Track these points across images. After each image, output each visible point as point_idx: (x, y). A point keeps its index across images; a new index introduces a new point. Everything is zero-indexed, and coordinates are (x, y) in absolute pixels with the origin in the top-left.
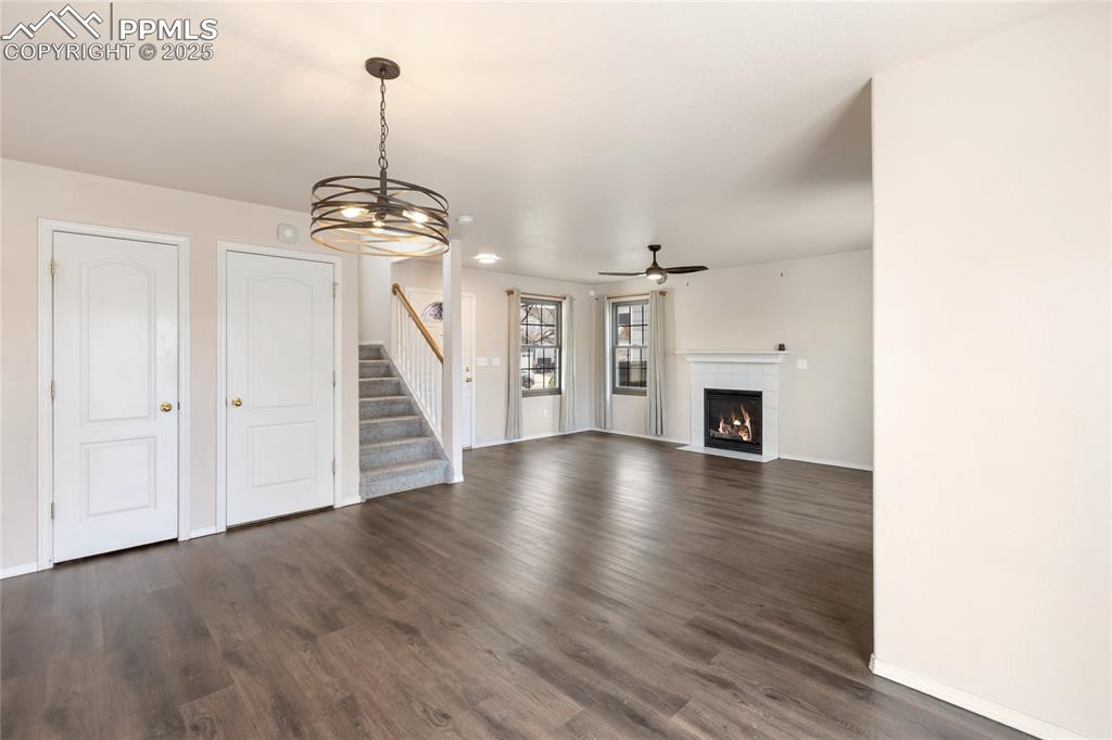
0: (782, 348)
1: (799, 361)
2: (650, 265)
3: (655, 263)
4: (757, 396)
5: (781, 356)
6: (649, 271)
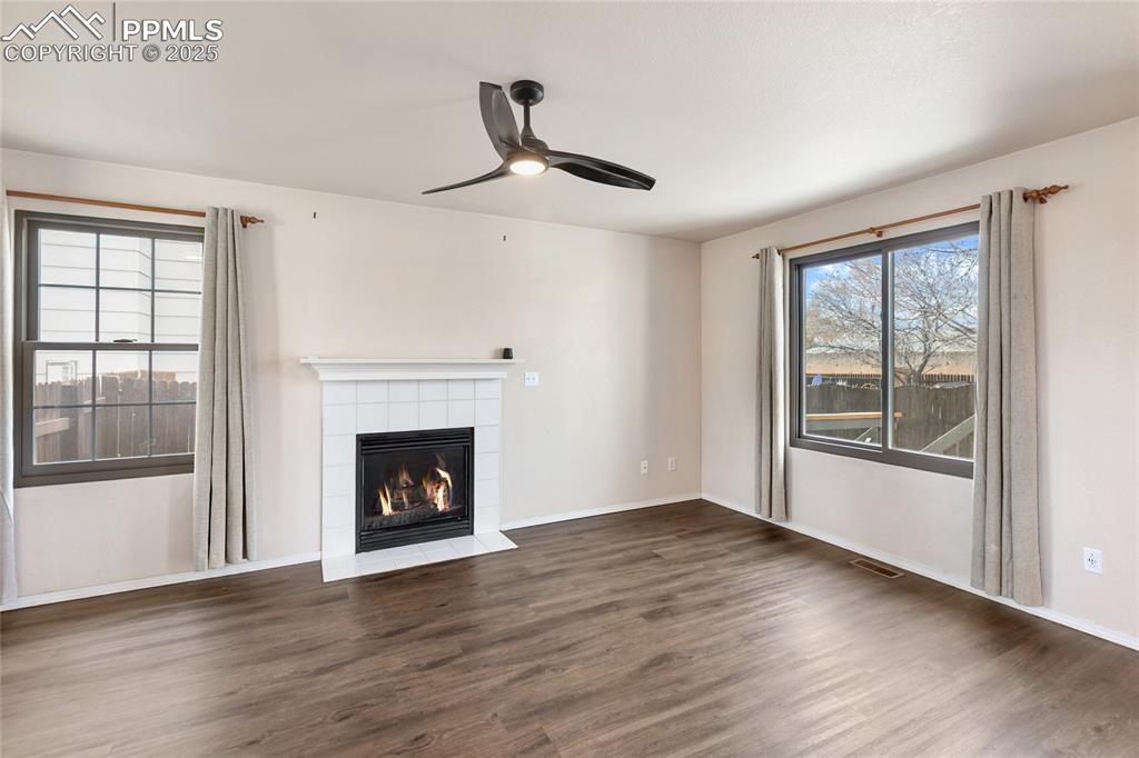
0: (507, 354)
1: (528, 374)
4: (464, 438)
5: (502, 372)
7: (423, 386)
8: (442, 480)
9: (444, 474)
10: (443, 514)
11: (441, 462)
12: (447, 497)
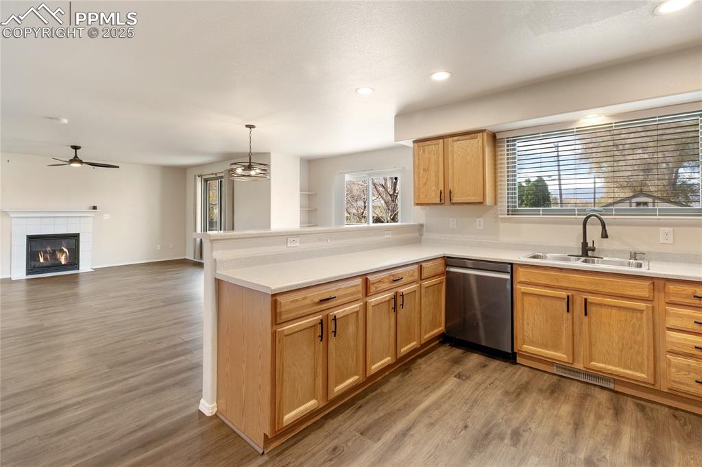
0: (95, 208)
1: (104, 215)
2: (72, 156)
3: (76, 156)
4: (75, 237)
5: (92, 213)
6: (72, 161)
7: (56, 219)
8: (63, 252)
9: (65, 250)
10: (64, 265)
11: (65, 245)
12: (66, 259)
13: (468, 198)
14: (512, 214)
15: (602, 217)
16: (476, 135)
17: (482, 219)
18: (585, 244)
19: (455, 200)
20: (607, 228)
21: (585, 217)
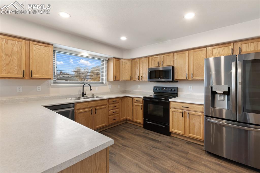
13: (43, 76)
14: (57, 84)
15: (90, 84)
16: (48, 45)
17: (40, 87)
18: (83, 93)
19: (34, 76)
20: (91, 87)
21: (84, 84)
